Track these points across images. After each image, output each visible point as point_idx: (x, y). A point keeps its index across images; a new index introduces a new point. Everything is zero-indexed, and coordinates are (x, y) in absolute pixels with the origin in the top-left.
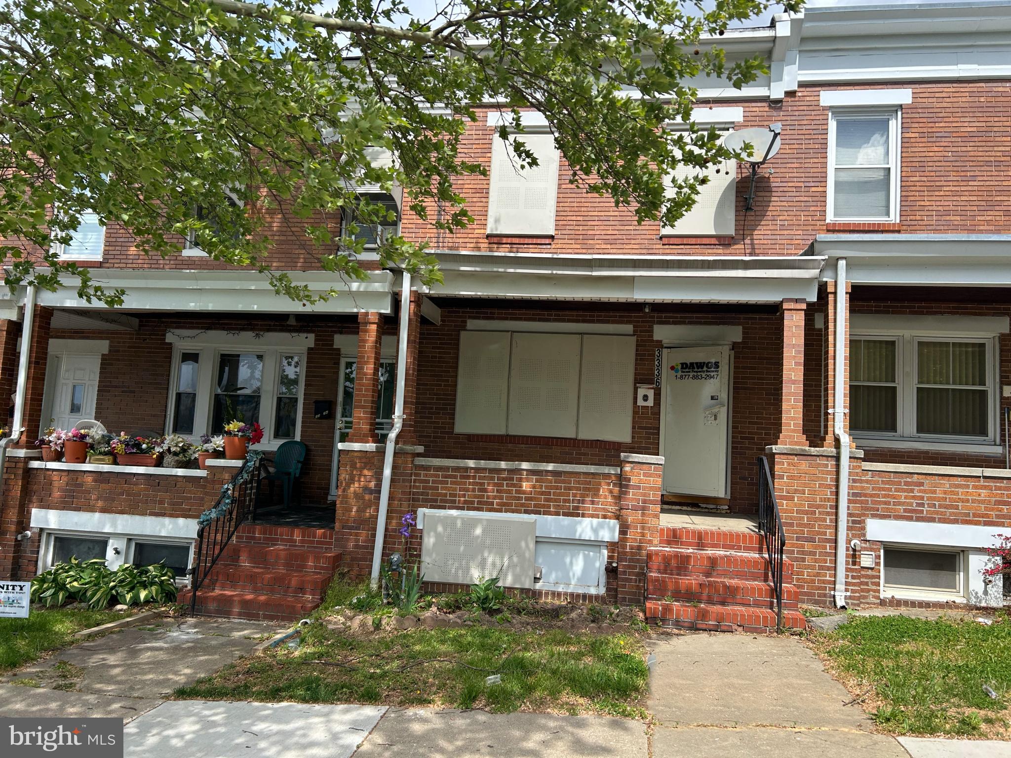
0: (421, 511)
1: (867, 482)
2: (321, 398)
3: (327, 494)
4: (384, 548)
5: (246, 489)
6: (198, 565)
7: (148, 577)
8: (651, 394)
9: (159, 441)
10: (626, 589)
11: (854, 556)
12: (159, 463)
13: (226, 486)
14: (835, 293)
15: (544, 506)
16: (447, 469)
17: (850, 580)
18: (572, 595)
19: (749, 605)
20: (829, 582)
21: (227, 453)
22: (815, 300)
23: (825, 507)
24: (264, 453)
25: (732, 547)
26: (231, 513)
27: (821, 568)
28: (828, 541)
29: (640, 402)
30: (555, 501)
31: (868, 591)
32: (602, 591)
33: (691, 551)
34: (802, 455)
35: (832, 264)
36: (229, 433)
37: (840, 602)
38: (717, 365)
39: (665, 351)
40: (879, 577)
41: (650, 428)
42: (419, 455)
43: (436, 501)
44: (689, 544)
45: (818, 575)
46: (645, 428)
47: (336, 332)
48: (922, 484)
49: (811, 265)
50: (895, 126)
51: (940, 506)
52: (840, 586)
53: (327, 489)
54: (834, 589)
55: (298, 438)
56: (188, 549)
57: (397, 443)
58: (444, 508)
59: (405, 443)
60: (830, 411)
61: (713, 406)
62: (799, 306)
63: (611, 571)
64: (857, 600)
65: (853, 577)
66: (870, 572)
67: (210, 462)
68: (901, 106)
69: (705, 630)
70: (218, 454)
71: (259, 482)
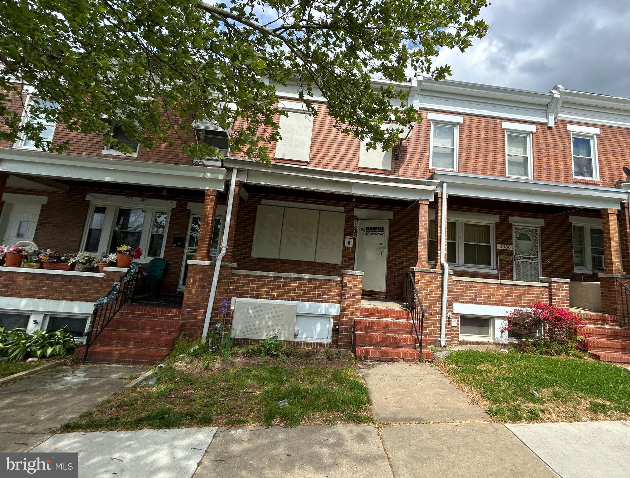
0: (233, 299)
1: (454, 285)
2: (177, 236)
3: (177, 288)
4: (211, 320)
5: (128, 285)
6: (92, 331)
7: (55, 339)
8: (351, 241)
9: (73, 255)
10: (343, 339)
11: (449, 321)
12: (72, 268)
13: (116, 283)
14: (442, 198)
15: (302, 297)
16: (250, 276)
17: (447, 333)
18: (314, 343)
19: (405, 347)
20: (438, 334)
21: (119, 264)
22: (433, 200)
23: (436, 297)
24: (142, 264)
25: (394, 317)
26: (117, 299)
27: (434, 327)
28: (437, 314)
29: (347, 245)
30: (308, 294)
31: (454, 337)
32: (330, 341)
33: (375, 319)
34: (427, 272)
35: (441, 185)
36: (120, 252)
37: (443, 344)
38: (383, 229)
39: (359, 221)
40: (458, 331)
41: (350, 258)
42: (234, 268)
43: (243, 293)
44: (374, 316)
45: (433, 330)
46: (348, 258)
47: (189, 201)
48: (476, 287)
49: (432, 184)
50: (456, 131)
51: (484, 297)
52: (443, 336)
53: (177, 285)
54: (440, 337)
55: (162, 257)
56: (86, 320)
57: (222, 261)
58: (247, 297)
59: (227, 261)
60: (439, 252)
61: (381, 248)
62: (426, 203)
63: (335, 331)
64: (450, 342)
65: (448, 331)
66: (455, 329)
67: (106, 269)
68: (459, 123)
69: (385, 362)
70: (112, 264)
71: (137, 281)
